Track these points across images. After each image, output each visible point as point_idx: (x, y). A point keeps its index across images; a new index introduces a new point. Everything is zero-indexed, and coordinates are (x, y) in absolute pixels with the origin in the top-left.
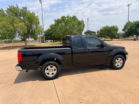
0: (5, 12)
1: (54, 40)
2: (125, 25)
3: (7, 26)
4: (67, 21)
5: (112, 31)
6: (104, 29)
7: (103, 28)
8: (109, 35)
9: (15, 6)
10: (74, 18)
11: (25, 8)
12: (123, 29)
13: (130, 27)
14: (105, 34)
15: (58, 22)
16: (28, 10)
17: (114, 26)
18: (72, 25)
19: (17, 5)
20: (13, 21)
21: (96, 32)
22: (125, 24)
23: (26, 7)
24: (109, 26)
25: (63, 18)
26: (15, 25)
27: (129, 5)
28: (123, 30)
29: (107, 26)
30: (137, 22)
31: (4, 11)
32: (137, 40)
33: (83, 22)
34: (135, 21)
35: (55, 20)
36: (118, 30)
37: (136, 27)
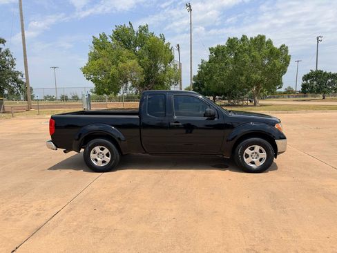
0: (110, 40)
1: (217, 97)
3: (107, 68)
4: (238, 49)
9: (128, 25)
10: (260, 41)
11: (145, 29)
15: (218, 53)
16: (150, 31)
18: (250, 60)
19: (130, 23)
20: (118, 57)
23: (147, 26)
25: (232, 42)
26: (121, 65)
31: (107, 38)
33: (286, 50)
35: (210, 49)
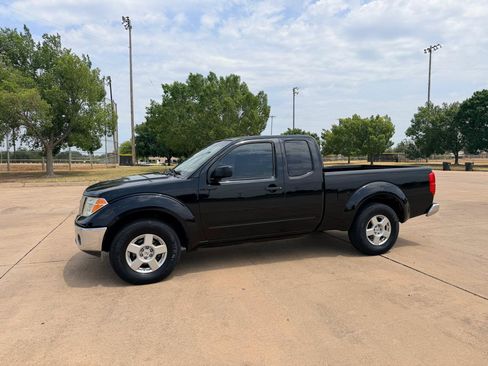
2: (415, 116)
4: (204, 91)
5: (371, 134)
6: (345, 126)
7: (341, 121)
8: (360, 146)
10: (233, 83)
11: (55, 40)
12: (409, 130)
13: (433, 123)
14: (347, 143)
15: (175, 93)
16: (64, 46)
17: (378, 117)
19: (25, 28)
21: (319, 135)
22: (417, 112)
24: (362, 118)
25: (194, 80)
27: (430, 51)
28: (410, 132)
29: (355, 117)
30: (454, 105)
32: (457, 168)
33: (265, 100)
34: (450, 103)
36: (393, 130)
37: (451, 124)
